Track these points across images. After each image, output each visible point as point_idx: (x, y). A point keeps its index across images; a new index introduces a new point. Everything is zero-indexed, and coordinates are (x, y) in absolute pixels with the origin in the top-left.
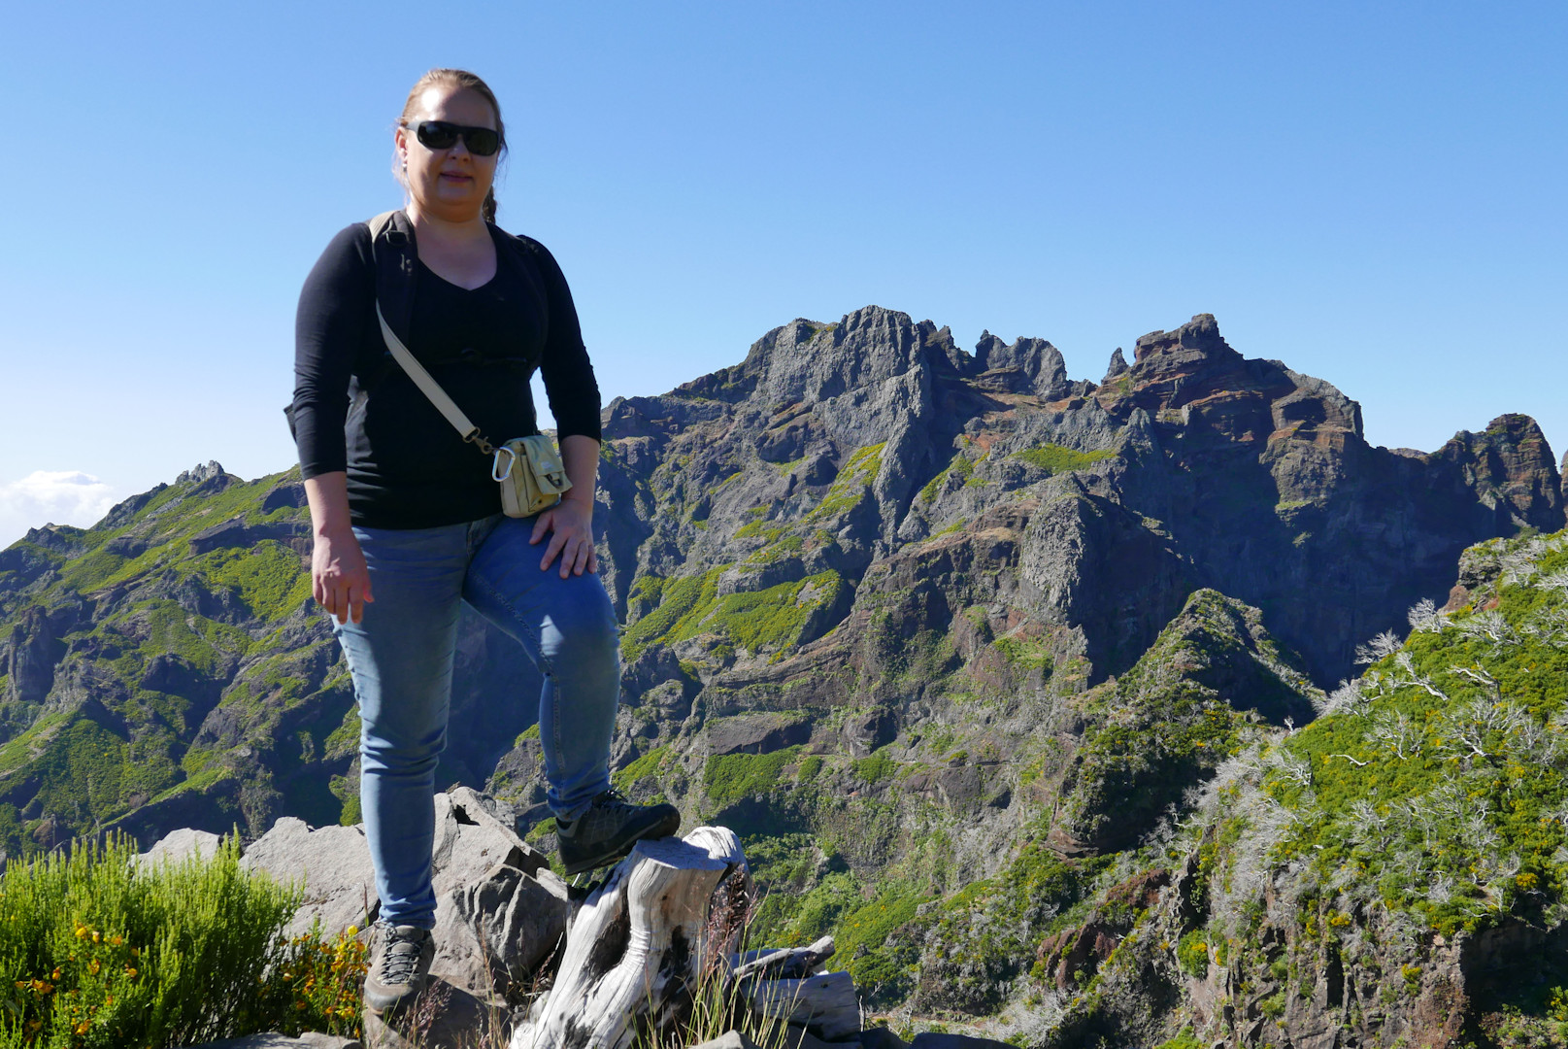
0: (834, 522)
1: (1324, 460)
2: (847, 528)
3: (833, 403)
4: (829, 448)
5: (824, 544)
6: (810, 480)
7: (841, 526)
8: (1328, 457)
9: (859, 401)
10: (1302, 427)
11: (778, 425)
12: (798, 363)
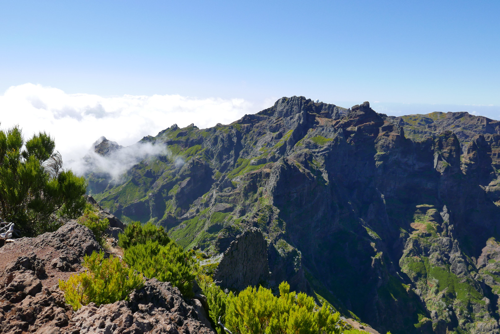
0: (276, 150)
1: (390, 142)
2: (278, 152)
3: (286, 119)
4: (283, 130)
5: (272, 156)
6: (276, 138)
7: (277, 151)
8: (391, 142)
9: (291, 119)
10: (386, 133)
11: (275, 123)
12: (281, 108)
